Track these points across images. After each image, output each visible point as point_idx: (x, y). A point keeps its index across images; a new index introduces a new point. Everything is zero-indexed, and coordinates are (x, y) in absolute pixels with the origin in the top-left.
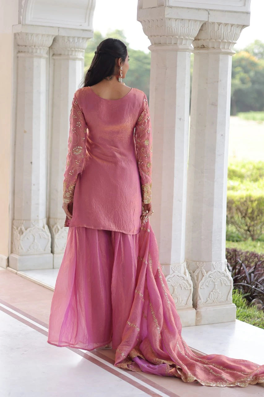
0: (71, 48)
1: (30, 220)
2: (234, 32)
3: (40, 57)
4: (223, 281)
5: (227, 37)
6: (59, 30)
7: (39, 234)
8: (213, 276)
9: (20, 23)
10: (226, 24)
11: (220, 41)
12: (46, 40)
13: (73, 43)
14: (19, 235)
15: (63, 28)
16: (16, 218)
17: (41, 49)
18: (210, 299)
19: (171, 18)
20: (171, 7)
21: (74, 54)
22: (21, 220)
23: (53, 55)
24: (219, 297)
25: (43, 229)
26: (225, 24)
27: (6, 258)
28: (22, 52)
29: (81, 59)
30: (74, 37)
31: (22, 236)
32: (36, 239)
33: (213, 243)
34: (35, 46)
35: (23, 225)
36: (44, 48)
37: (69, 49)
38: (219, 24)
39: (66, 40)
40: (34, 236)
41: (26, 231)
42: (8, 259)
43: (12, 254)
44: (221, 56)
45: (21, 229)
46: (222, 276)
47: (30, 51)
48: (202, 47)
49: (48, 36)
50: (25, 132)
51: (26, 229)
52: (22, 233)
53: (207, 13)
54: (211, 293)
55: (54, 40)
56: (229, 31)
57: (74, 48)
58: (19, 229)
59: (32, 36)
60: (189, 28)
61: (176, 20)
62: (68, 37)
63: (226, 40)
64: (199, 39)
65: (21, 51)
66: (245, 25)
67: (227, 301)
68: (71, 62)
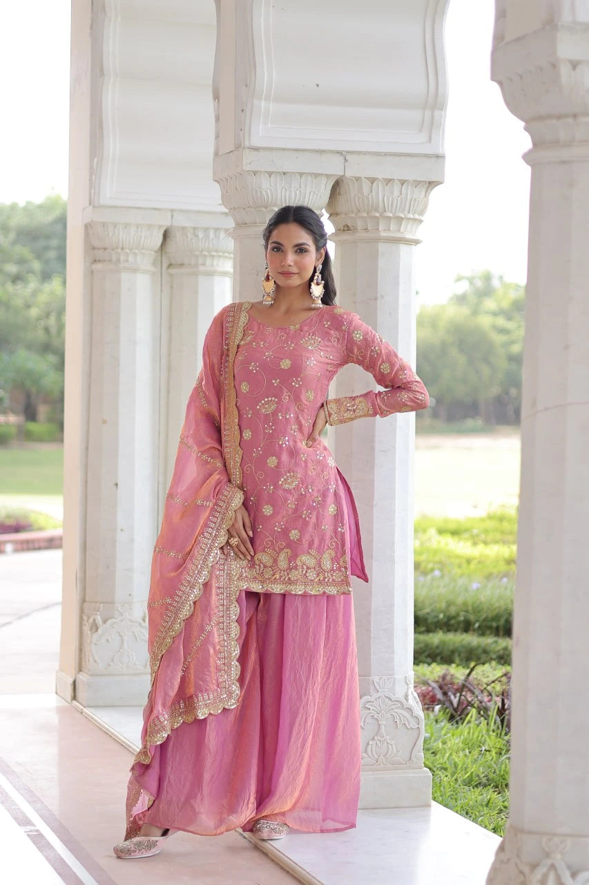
0: (202, 251)
1: (113, 603)
2: (409, 198)
3: (135, 270)
4: (400, 719)
5: (392, 206)
6: (172, 216)
7: (133, 632)
8: (375, 707)
9: (90, 204)
10: (388, 181)
11: (377, 215)
12: (145, 237)
13: (203, 240)
14: (89, 632)
15: (182, 211)
16: (87, 599)
17: (136, 254)
18: (367, 754)
19: (258, 171)
20: (256, 150)
21: (208, 261)
22: (96, 603)
23: (170, 265)
24: (390, 752)
25: (142, 622)
26: (414, 181)
27: (72, 680)
28: (99, 261)
29: (225, 274)
30: (206, 230)
31: (95, 636)
32: (125, 643)
33: (372, 635)
34: (122, 249)
35: (98, 613)
36: (143, 251)
37: (197, 253)
38: (372, 180)
39: (190, 236)
40: (120, 636)
41: (104, 625)
42: (74, 683)
43: (81, 673)
44: (382, 247)
45: (94, 620)
46: (395, 706)
47: (114, 258)
48: (346, 228)
49: (150, 227)
50: (104, 422)
51: (105, 622)
52: (97, 630)
53: (342, 159)
54: (371, 743)
55: (166, 235)
56: (396, 193)
57: (208, 251)
58: (91, 620)
59: (115, 227)
60: (300, 191)
61: (270, 174)
62: (195, 229)
63: (391, 212)
64: (338, 212)
65: (97, 259)
66: (434, 182)
67: (411, 762)
68: (202, 280)
